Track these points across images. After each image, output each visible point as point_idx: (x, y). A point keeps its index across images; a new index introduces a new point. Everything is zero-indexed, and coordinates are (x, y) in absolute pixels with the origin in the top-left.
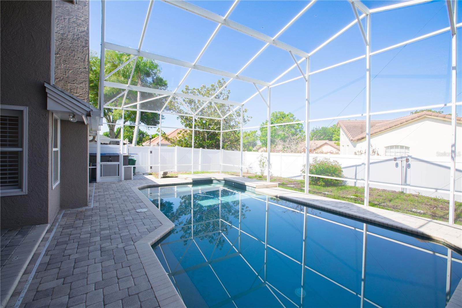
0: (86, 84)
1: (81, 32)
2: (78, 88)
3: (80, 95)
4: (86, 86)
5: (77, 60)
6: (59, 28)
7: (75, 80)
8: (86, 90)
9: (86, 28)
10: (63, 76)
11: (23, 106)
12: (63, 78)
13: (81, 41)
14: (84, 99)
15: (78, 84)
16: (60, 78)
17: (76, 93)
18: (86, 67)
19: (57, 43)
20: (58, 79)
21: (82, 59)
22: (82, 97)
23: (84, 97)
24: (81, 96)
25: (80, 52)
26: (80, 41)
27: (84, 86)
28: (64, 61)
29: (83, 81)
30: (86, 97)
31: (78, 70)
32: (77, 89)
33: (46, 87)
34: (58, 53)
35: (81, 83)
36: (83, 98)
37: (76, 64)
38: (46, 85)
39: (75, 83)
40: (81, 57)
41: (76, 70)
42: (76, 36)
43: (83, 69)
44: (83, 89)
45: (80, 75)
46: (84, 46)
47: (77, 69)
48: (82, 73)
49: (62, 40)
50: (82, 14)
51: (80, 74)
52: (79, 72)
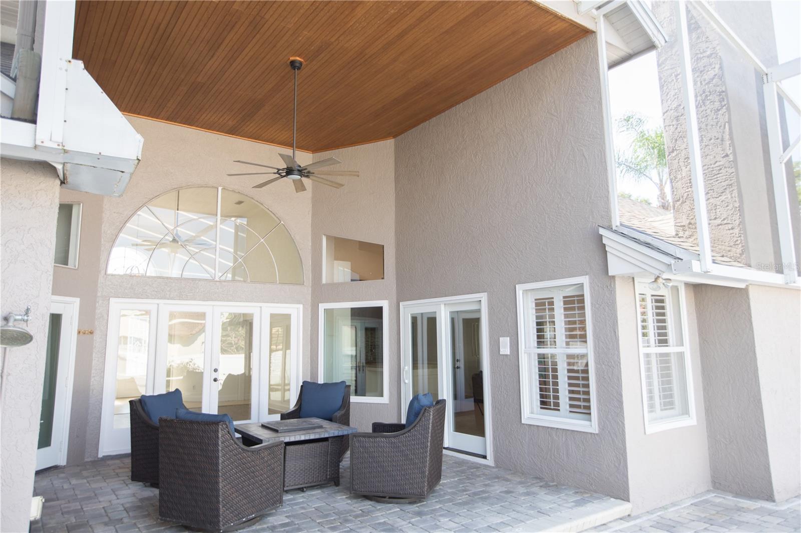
0: (732, 191)
1: (709, 83)
2: (718, 207)
3: (724, 219)
4: (733, 195)
5: (708, 145)
6: (669, 100)
7: (710, 192)
8: (733, 206)
9: (717, 66)
10: (687, 190)
11: (583, 275)
12: (688, 195)
13: (711, 102)
14: (732, 229)
15: (717, 198)
16: (682, 197)
17: (715, 219)
18: (729, 153)
19: (670, 130)
20: (678, 200)
21: (718, 139)
22: (729, 223)
23: (732, 223)
24: (725, 222)
25: (712, 125)
26: (709, 102)
27: (730, 197)
28: (685, 159)
29: (725, 188)
30: (737, 222)
31: (713, 165)
32: (715, 210)
33: (602, 235)
34: (673, 149)
35: (723, 192)
36: (730, 226)
37: (708, 155)
38: (602, 231)
39: (709, 197)
40: (715, 136)
41: (708, 168)
42: (701, 95)
43: (721, 159)
44: (727, 206)
45: (718, 176)
46: (717, 109)
47: (711, 165)
48: (721, 169)
49: (677, 120)
50: (707, 42)
51: (718, 174)
52: (715, 171)
